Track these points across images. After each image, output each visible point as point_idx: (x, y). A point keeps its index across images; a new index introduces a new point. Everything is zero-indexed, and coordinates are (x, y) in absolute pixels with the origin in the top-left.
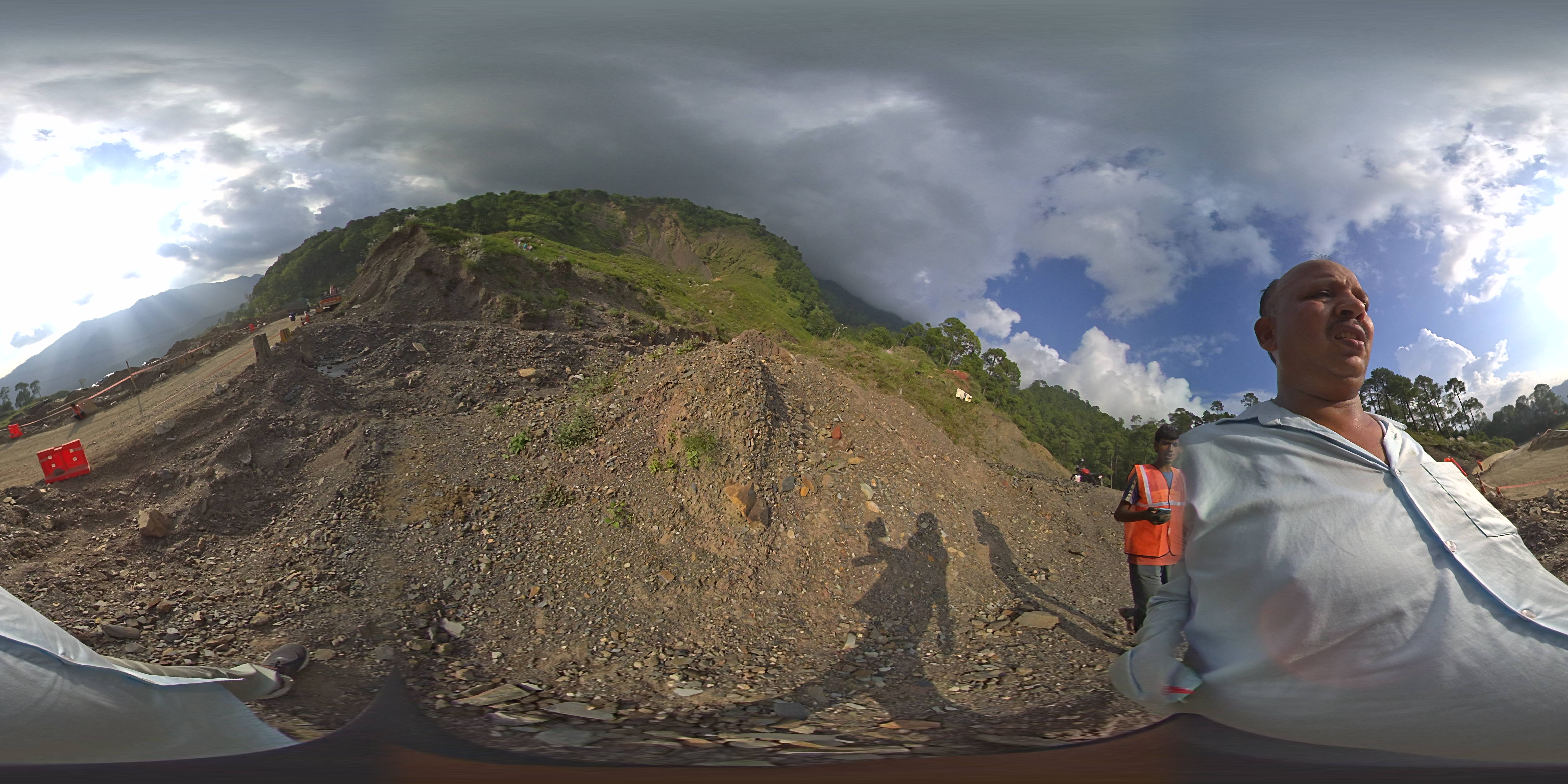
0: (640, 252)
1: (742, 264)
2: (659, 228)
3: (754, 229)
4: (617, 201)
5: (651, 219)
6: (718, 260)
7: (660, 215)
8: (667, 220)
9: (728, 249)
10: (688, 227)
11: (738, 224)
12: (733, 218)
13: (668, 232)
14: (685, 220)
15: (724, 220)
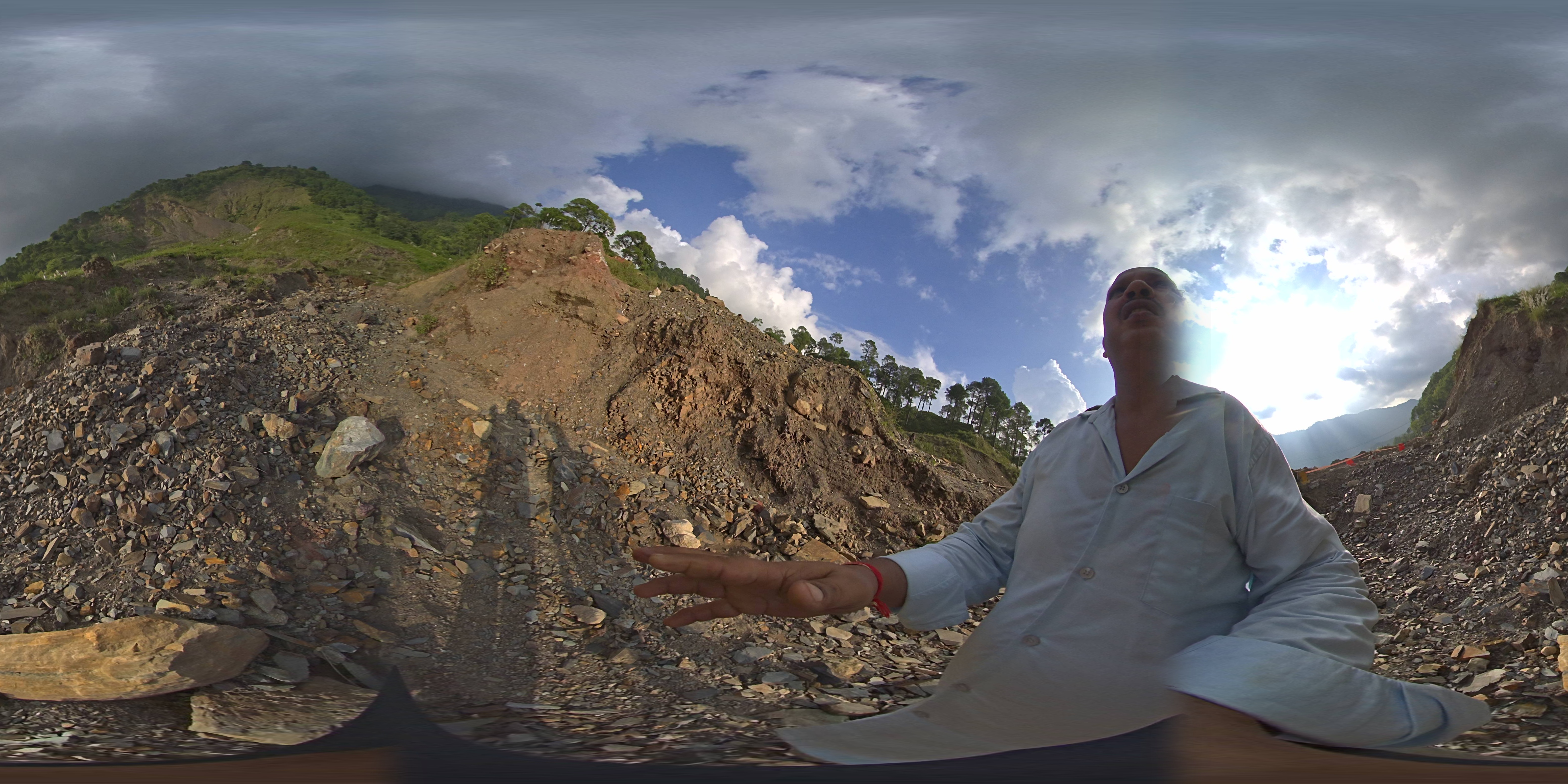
0: (166, 243)
1: (269, 205)
2: (164, 214)
3: (252, 171)
4: (107, 211)
5: (150, 212)
6: (243, 212)
7: (153, 204)
8: (163, 204)
9: (244, 199)
10: (188, 201)
11: (231, 174)
12: (221, 172)
13: (174, 214)
14: (179, 196)
15: (214, 178)
